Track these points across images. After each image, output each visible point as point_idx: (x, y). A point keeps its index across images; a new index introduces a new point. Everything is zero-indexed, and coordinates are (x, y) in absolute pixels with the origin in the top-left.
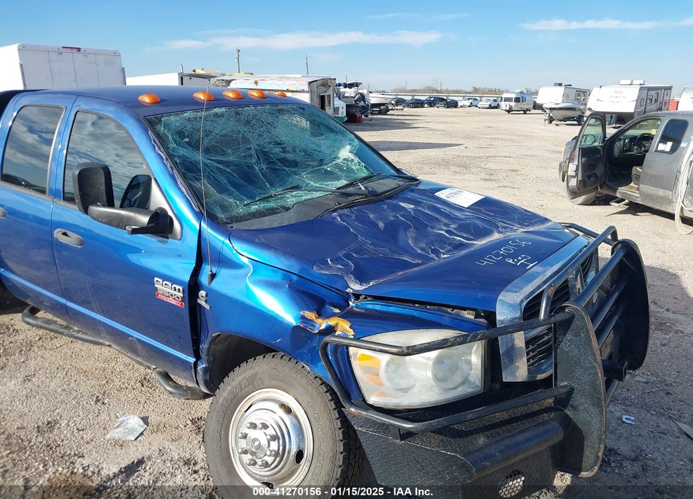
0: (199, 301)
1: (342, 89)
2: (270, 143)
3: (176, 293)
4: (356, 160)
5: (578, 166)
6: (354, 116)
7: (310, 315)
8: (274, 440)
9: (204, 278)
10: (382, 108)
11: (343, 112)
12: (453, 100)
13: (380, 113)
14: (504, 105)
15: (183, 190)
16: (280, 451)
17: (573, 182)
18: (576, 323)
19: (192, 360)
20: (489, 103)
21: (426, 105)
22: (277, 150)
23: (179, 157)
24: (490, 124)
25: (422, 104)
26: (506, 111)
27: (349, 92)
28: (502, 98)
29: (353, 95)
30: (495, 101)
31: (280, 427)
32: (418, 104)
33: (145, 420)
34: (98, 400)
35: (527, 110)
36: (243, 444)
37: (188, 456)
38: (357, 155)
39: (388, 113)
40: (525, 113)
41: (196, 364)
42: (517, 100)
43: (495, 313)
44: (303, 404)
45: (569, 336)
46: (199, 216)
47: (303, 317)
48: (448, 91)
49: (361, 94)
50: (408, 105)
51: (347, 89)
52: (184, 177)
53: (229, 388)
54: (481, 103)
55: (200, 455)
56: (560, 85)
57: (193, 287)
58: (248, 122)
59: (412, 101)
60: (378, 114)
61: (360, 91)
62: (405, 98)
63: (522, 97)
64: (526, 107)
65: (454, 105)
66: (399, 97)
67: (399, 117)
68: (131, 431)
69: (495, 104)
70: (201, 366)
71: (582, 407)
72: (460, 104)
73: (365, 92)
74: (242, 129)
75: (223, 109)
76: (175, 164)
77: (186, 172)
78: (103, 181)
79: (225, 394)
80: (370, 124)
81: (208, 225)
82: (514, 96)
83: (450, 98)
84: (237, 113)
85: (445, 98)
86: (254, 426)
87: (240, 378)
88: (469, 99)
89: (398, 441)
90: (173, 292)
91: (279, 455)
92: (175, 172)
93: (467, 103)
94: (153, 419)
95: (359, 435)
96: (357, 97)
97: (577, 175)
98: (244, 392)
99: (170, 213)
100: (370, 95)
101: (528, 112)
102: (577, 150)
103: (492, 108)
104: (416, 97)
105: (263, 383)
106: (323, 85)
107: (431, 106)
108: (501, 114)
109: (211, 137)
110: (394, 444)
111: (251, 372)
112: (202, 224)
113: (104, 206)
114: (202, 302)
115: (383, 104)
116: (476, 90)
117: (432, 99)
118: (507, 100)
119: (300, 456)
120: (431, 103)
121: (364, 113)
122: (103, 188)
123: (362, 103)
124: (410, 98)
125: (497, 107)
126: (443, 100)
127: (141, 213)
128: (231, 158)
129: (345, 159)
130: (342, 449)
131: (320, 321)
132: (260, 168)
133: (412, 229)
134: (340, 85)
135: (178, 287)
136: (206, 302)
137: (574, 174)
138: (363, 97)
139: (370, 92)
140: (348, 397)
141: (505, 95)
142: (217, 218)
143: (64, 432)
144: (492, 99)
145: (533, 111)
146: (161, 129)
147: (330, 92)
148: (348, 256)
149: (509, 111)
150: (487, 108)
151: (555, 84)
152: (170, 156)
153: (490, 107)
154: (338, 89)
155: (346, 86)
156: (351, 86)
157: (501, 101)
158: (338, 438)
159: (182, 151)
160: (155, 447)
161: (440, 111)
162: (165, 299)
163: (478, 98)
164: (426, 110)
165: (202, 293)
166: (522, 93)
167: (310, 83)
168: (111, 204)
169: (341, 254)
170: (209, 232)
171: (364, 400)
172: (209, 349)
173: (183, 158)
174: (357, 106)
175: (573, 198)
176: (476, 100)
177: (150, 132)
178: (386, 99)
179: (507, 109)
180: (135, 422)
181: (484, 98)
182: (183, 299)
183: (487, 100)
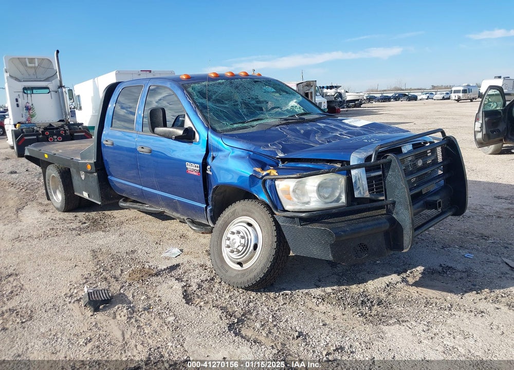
0: (207, 172)
1: (325, 90)
2: (249, 99)
3: (196, 168)
4: (298, 106)
5: (482, 124)
6: (334, 108)
7: (258, 170)
8: (243, 238)
9: (209, 160)
10: (357, 103)
11: (324, 106)
12: (413, 95)
13: (355, 106)
14: (454, 96)
15: (201, 117)
16: (246, 244)
17: (479, 136)
18: (393, 164)
19: (204, 206)
20: (442, 96)
21: (392, 100)
22: (253, 102)
23: (199, 103)
24: (439, 110)
25: (389, 99)
26: (456, 100)
27: (331, 92)
28: (452, 91)
29: (333, 94)
30: (447, 94)
31: (246, 233)
32: (386, 99)
33: (182, 250)
34: (157, 243)
35: (473, 99)
36: (228, 242)
37: (202, 263)
38: (299, 103)
39: (362, 106)
40: (471, 101)
41: (206, 208)
42: (464, 91)
43: (350, 161)
44: (258, 221)
45: (390, 173)
46: (207, 129)
47: (254, 171)
48: (411, 89)
49: (339, 93)
50: (378, 101)
51: (329, 90)
52: (201, 111)
53: (223, 218)
54: (436, 96)
55: (209, 263)
56: (500, 77)
57: (204, 165)
58: (237, 87)
59: (382, 98)
60: (354, 107)
61: (339, 91)
62: (376, 95)
63: (469, 89)
64: (472, 96)
65: (415, 98)
66: (371, 95)
67: (370, 108)
68: (174, 254)
69: (448, 96)
70: (209, 209)
71: (400, 212)
72: (419, 98)
73: (342, 91)
74: (233, 90)
75: (224, 81)
76: (197, 106)
77: (202, 109)
78: (162, 115)
79: (220, 222)
80: (346, 114)
81: (211, 132)
82: (461, 89)
83: (411, 94)
84: (231, 83)
85: (407, 94)
86: (233, 233)
87: (228, 213)
88: (426, 94)
89: (299, 227)
90: (195, 168)
91: (246, 246)
92: (197, 109)
93: (425, 97)
94: (185, 250)
95: (282, 227)
96: (336, 95)
97: (482, 130)
98: (230, 220)
99: (194, 129)
100: (347, 94)
101: (474, 100)
102: (481, 112)
103: (445, 99)
104: (385, 95)
105: (239, 214)
106: (307, 86)
107: (396, 101)
108: (451, 103)
109: (217, 95)
110: (298, 228)
111: (234, 209)
112: (209, 133)
113: (161, 127)
114: (208, 172)
115: (358, 100)
116: (434, 87)
117: (397, 95)
118: (456, 92)
119: (255, 247)
120: (396, 98)
121: (341, 106)
122: (162, 118)
123: (340, 99)
124: (380, 95)
125: (449, 99)
126: (405, 95)
127: (179, 129)
128: (227, 106)
129: (292, 106)
130: (276, 240)
131: (262, 172)
132: (243, 110)
133: (320, 133)
134: (323, 87)
135: (197, 165)
136: (210, 171)
137: (479, 129)
138: (340, 95)
139: (347, 92)
140: (276, 209)
141: (454, 89)
142: (216, 130)
143: (140, 254)
144: (445, 92)
146: (190, 90)
147: (312, 90)
148: (280, 143)
149: (458, 100)
150: (441, 100)
151: (496, 77)
152: (195, 102)
153: (444, 99)
154: (322, 91)
155: (328, 88)
156: (331, 87)
157: (451, 93)
158: (274, 235)
159: (201, 101)
160: (186, 260)
161: (403, 103)
162: (191, 173)
163: (434, 93)
164: (393, 103)
165: (209, 167)
166: (468, 85)
167: (298, 85)
168: (165, 126)
169: (276, 142)
170: (211, 136)
171: (283, 208)
172: (212, 197)
173: (202, 104)
174: (336, 102)
175: (480, 147)
176: (432, 94)
177: (185, 91)
178: (359, 96)
179: (456, 98)
180: (176, 251)
181: (438, 92)
182: (199, 172)
183: (441, 94)
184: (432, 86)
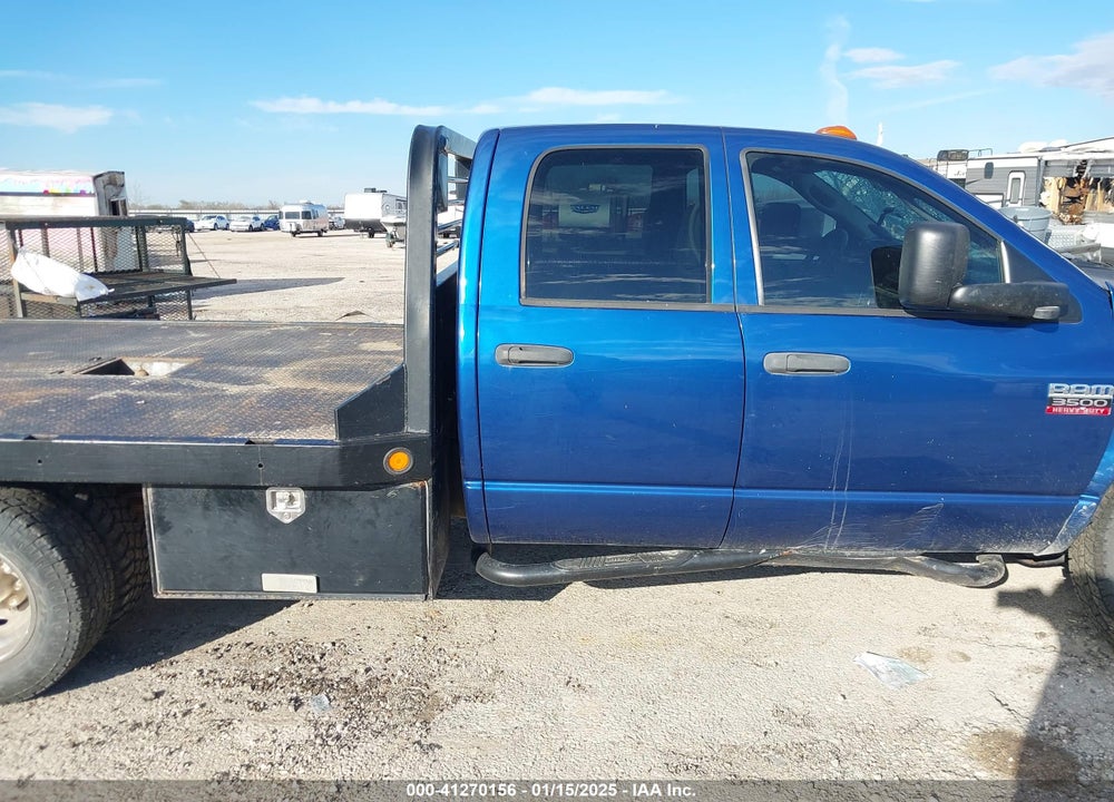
12: (185, 220)
14: (284, 223)
20: (249, 223)
26: (292, 233)
28: (282, 213)
30: (255, 219)
35: (322, 231)
40: (320, 236)
42: (306, 215)
54: (233, 223)
56: (374, 190)
63: (313, 211)
64: (320, 226)
65: (188, 227)
72: (197, 226)
82: (300, 209)
88: (210, 217)
93: (210, 224)
101: (324, 234)
106: (110, 184)
108: (281, 239)
118: (290, 215)
141: (285, 210)
144: (252, 216)
145: (330, 233)
149: (295, 234)
150: (246, 231)
151: (366, 190)
153: (252, 230)
157: (281, 217)
163: (224, 216)
166: (310, 204)
167: (95, 178)
176: (222, 218)
179: (294, 229)
181: (234, 216)
183: (245, 219)
184: (183, 202)
